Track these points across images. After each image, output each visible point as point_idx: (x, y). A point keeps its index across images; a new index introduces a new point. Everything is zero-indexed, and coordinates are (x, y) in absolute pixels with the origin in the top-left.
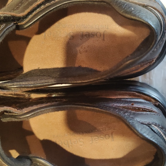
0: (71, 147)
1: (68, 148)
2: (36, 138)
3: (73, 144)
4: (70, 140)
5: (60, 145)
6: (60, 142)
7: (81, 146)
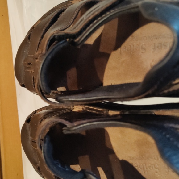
0: (146, 172)
1: (143, 173)
2: (116, 158)
3: (149, 169)
4: (145, 165)
5: (136, 168)
6: (136, 165)
7: (156, 173)
